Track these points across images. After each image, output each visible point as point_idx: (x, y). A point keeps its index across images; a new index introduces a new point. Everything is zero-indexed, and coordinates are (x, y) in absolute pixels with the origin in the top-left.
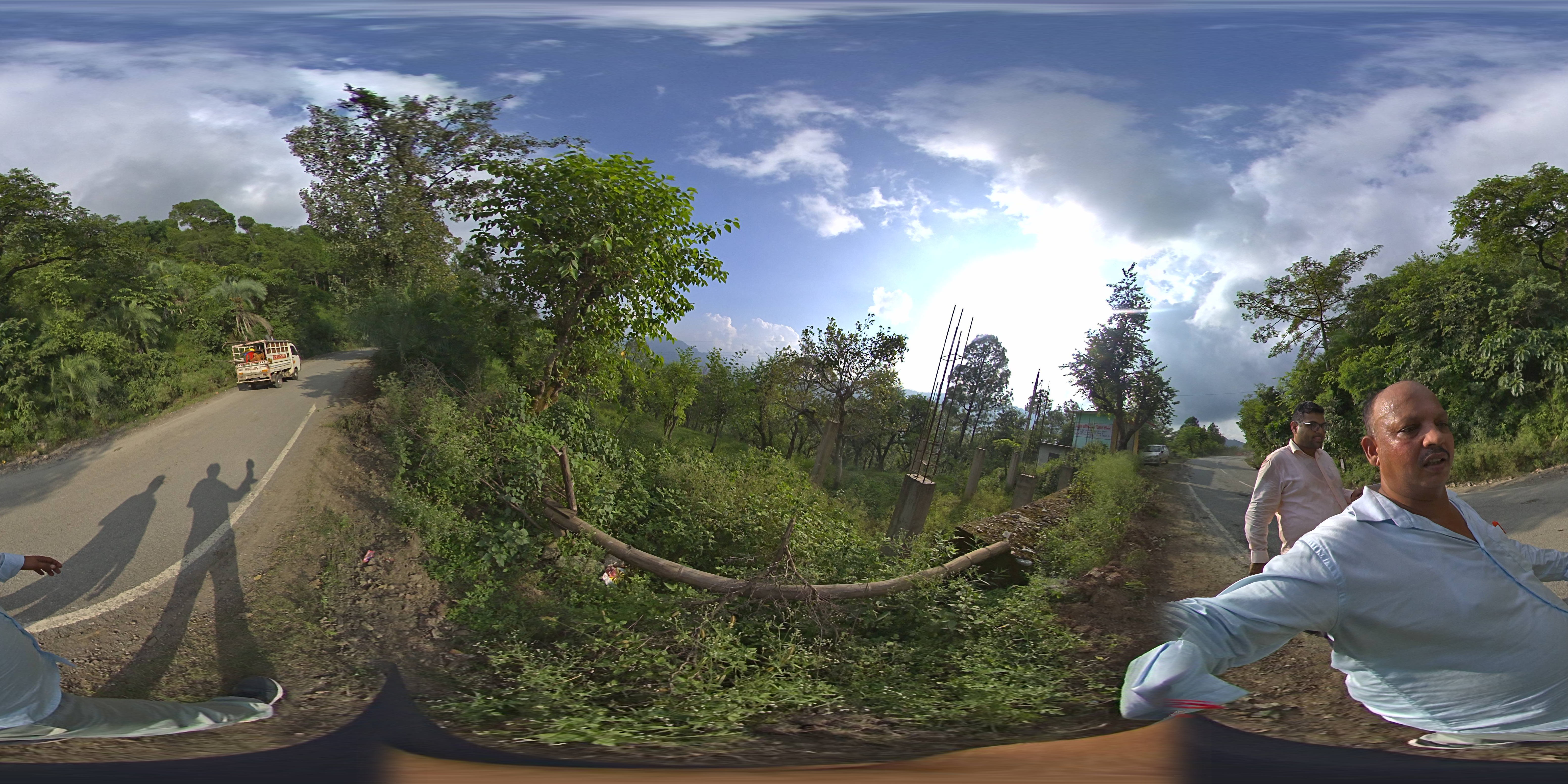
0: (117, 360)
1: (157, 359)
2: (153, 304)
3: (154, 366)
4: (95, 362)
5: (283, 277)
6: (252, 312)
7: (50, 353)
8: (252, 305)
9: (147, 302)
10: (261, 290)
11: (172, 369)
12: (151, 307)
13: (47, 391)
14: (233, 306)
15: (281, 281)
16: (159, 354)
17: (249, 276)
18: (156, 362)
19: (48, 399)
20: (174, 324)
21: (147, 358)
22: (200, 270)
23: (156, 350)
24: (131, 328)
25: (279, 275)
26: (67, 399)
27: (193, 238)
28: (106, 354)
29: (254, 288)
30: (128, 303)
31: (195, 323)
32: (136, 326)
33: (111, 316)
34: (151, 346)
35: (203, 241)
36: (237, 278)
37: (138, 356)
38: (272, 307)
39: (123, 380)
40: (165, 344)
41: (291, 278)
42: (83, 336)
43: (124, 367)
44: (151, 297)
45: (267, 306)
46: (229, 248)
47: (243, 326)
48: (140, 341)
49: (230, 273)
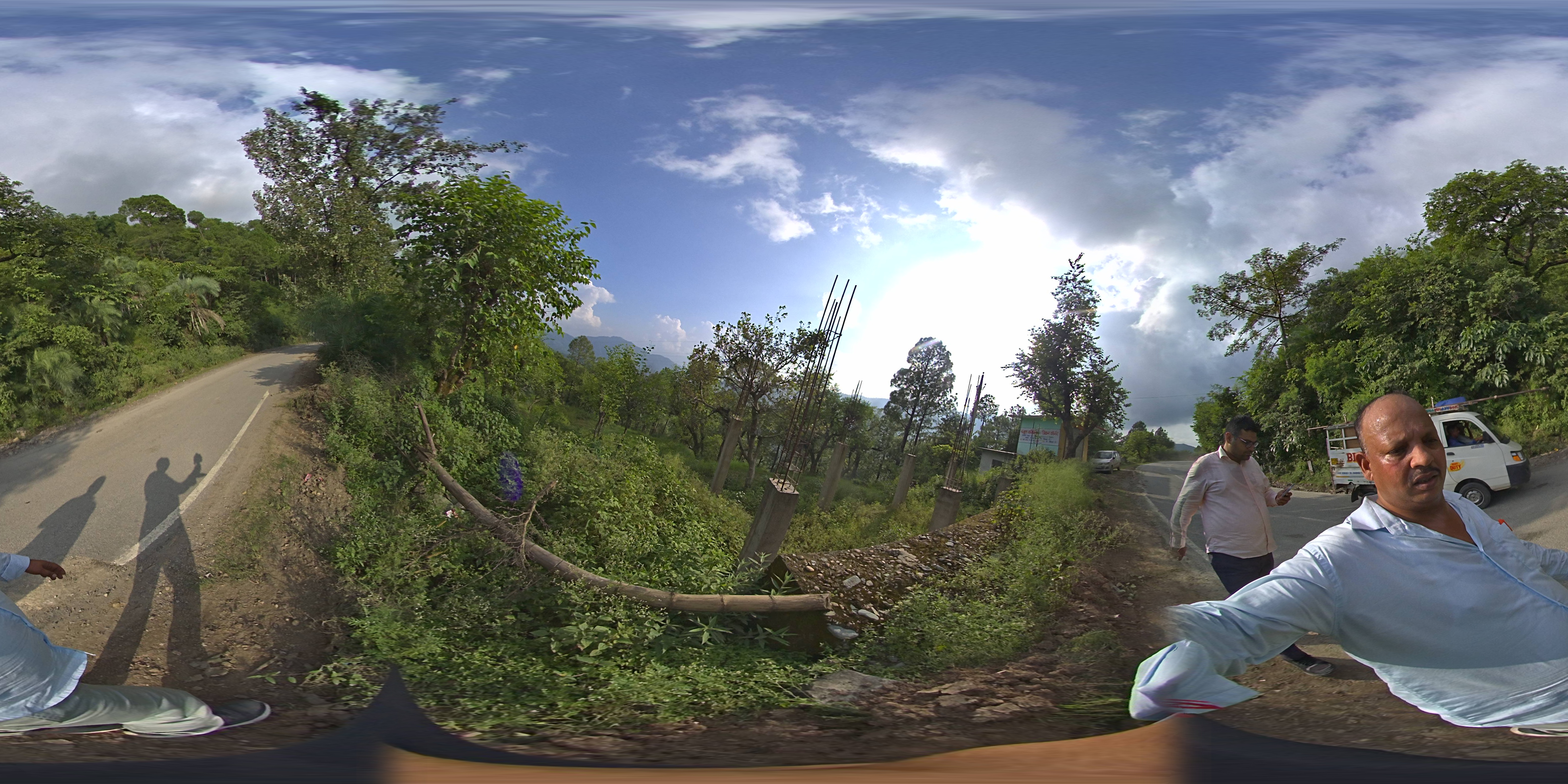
0: (84, 352)
1: (119, 352)
2: (113, 300)
3: (116, 359)
4: (65, 354)
5: (235, 273)
6: (205, 307)
7: (25, 345)
8: (206, 301)
9: (109, 298)
10: (214, 287)
11: (132, 361)
12: (113, 303)
13: (22, 381)
14: (187, 302)
15: (233, 278)
16: (121, 347)
17: (202, 273)
18: (119, 354)
19: (25, 389)
20: (132, 319)
21: (111, 351)
22: (155, 267)
23: (118, 343)
24: (95, 323)
25: (231, 272)
26: (42, 389)
27: (144, 234)
28: (75, 347)
29: (208, 284)
30: (91, 298)
31: (153, 318)
32: (100, 321)
33: (76, 310)
34: (113, 339)
35: (155, 236)
36: (190, 275)
37: (103, 348)
38: (224, 303)
39: (89, 372)
40: (126, 338)
41: (243, 275)
42: (55, 330)
43: (91, 359)
44: (113, 293)
45: (220, 302)
46: (179, 243)
47: (198, 321)
48: (103, 334)
49: (183, 270)
